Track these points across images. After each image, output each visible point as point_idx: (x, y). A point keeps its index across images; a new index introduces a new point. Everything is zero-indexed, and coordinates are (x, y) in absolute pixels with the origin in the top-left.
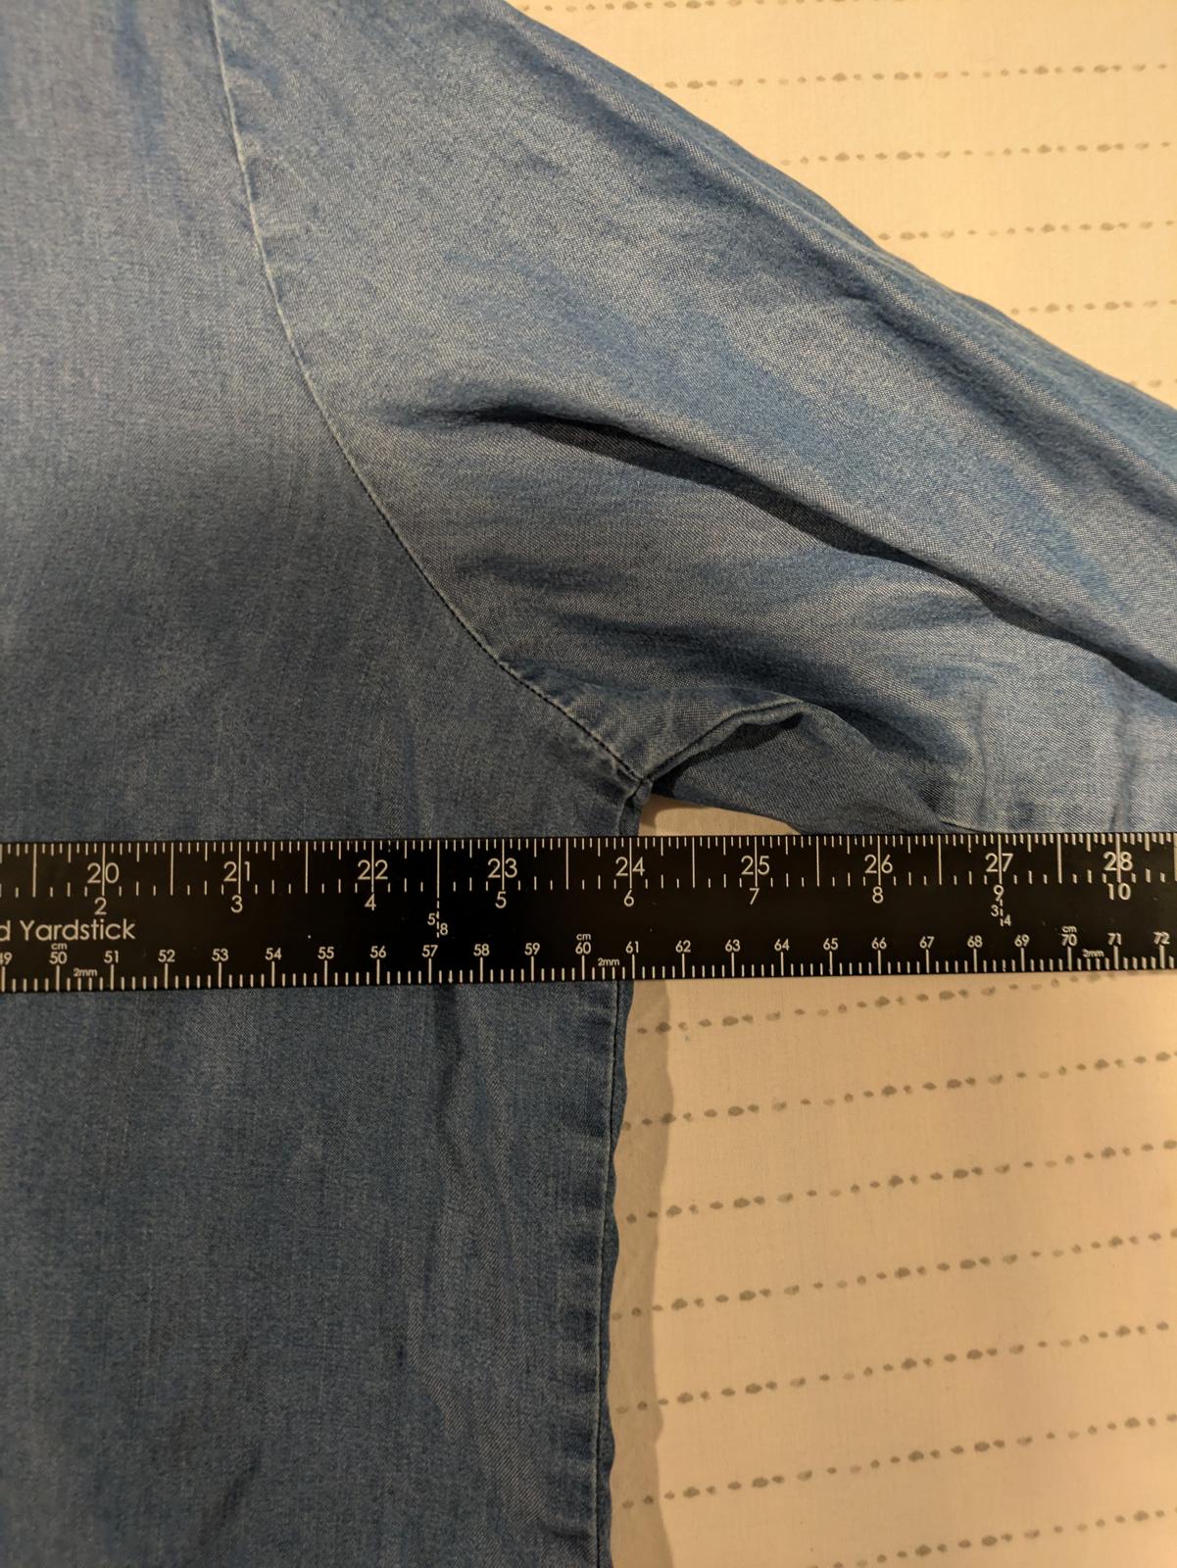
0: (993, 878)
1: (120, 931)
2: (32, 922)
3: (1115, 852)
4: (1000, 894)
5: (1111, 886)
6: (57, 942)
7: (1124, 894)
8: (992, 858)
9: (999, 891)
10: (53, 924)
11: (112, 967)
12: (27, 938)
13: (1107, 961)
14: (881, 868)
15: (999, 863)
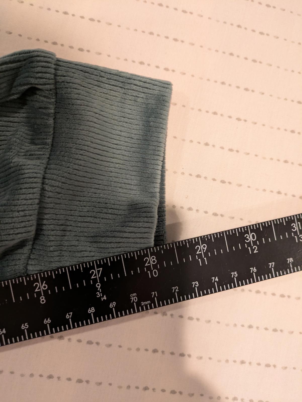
0: (95, 281)
3: (149, 258)
4: (99, 287)
5: (149, 272)
7: (156, 275)
8: (93, 272)
9: (98, 286)
13: (152, 304)
14: (42, 288)
15: (96, 273)
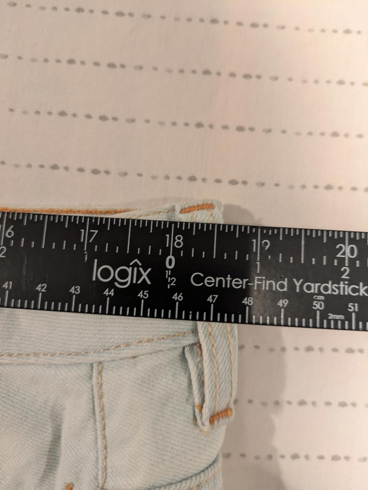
1: (358, 291)
2: (301, 280)
6: (318, 294)
10: (315, 282)
11: (354, 314)
12: (298, 291)
